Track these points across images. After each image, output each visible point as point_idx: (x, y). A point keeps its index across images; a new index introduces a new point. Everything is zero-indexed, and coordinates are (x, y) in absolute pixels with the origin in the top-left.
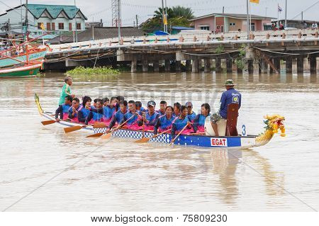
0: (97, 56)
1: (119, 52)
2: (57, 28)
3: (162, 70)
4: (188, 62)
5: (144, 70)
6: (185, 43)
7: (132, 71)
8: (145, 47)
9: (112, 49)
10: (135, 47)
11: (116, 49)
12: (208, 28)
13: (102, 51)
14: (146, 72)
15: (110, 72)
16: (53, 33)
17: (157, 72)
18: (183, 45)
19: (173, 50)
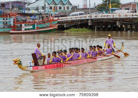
0: (79, 23)
1: (89, 21)
2: (58, 9)
3: (109, 30)
4: (121, 26)
5: (101, 29)
6: (121, 17)
7: (95, 30)
8: (102, 19)
9: (86, 20)
10: (97, 19)
11: (88, 20)
12: (128, 9)
13: (82, 21)
14: (102, 31)
15: (85, 31)
16: (57, 11)
17: (107, 31)
18: (120, 18)
19: (115, 20)
